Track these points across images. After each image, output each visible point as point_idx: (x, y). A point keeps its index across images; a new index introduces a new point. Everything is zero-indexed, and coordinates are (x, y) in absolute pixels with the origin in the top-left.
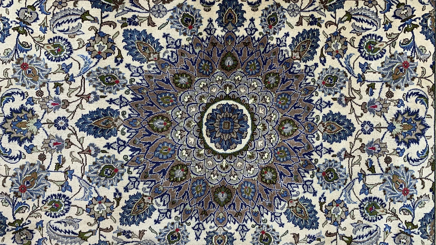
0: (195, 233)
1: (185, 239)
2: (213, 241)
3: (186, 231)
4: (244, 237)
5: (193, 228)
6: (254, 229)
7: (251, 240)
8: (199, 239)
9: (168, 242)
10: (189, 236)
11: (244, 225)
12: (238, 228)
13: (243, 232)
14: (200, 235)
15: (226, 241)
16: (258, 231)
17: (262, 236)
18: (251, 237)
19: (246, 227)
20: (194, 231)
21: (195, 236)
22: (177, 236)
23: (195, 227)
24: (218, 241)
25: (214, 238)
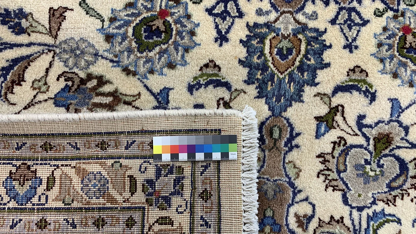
0: (213, 25)
1: (186, 40)
2: (267, 51)
3: (189, 17)
4: (354, 40)
5: (210, 11)
6: (382, 22)
7: (374, 50)
8: (227, 40)
9: (134, 45)
10: (198, 31)
11: (354, 9)
12: (337, 17)
13: (350, 27)
14: (228, 31)
15: (303, 52)
16: (392, 25)
17: (403, 39)
18: (374, 42)
19: (358, 14)
20: (211, 18)
21: (214, 34)
22: (162, 28)
23: (214, 7)
24: (280, 52)
25: (267, 42)
